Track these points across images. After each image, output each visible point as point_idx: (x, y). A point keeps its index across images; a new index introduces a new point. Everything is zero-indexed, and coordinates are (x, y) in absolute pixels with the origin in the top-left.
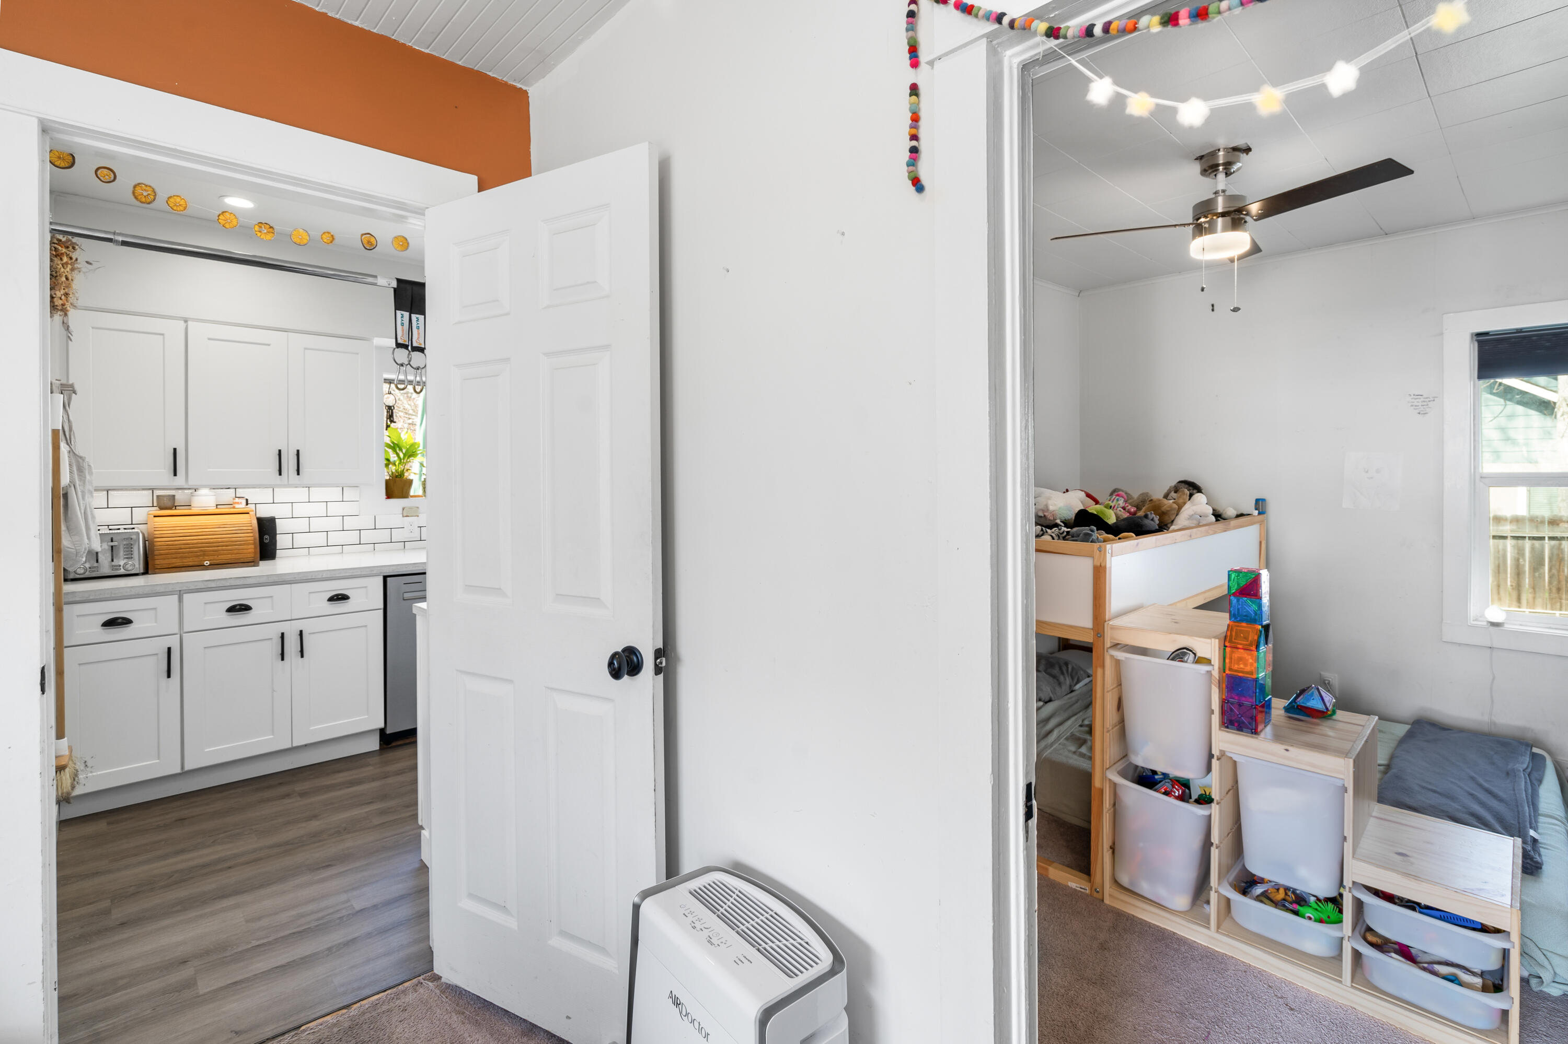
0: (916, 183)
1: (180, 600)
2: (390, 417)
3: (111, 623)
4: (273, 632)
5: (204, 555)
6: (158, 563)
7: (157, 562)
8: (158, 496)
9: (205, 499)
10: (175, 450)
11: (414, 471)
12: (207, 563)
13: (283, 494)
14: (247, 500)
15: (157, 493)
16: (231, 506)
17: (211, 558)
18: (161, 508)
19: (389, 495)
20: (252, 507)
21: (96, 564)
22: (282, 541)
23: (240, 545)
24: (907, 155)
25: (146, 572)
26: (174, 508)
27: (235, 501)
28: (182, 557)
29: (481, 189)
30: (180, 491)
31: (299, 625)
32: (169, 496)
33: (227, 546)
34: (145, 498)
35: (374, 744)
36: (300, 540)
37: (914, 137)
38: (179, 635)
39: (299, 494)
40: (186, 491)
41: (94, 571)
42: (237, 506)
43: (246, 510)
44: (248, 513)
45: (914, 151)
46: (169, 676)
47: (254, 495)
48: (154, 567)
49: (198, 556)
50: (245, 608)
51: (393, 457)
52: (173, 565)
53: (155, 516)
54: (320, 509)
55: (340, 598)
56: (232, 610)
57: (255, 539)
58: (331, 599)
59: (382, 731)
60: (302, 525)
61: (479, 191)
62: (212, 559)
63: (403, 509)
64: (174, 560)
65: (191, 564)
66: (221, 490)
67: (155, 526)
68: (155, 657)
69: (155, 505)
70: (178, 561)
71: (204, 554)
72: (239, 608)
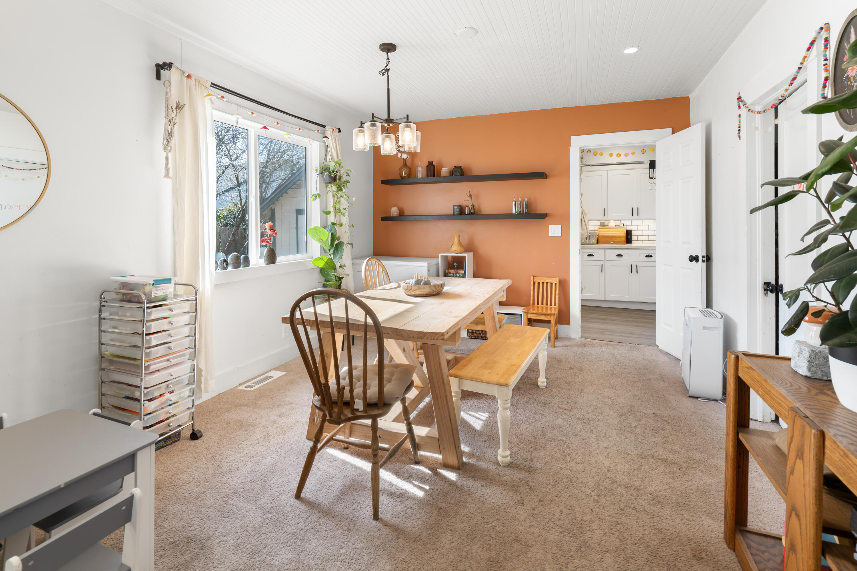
0: (740, 137)
1: (605, 252)
3: (589, 255)
6: (600, 241)
9: (612, 224)
10: (604, 209)
12: (612, 242)
13: (635, 222)
14: (624, 224)
15: (600, 222)
16: (619, 226)
20: (625, 226)
21: (586, 240)
22: (634, 238)
23: (621, 238)
24: (738, 132)
25: (597, 244)
26: (604, 226)
27: (620, 224)
28: (606, 240)
29: (673, 133)
31: (637, 263)
32: (603, 222)
33: (617, 238)
34: (597, 223)
37: (740, 127)
38: (604, 261)
39: (640, 222)
40: (607, 221)
41: (586, 242)
42: (621, 226)
43: (623, 227)
45: (739, 130)
46: (602, 272)
47: (626, 223)
50: (621, 256)
53: (599, 229)
54: (646, 228)
55: (649, 256)
56: (618, 256)
57: (625, 236)
58: (646, 256)
60: (640, 233)
61: (672, 134)
64: (604, 241)
65: (608, 242)
66: (617, 221)
67: (600, 231)
68: (599, 266)
69: (600, 225)
71: (611, 240)
72: (620, 256)
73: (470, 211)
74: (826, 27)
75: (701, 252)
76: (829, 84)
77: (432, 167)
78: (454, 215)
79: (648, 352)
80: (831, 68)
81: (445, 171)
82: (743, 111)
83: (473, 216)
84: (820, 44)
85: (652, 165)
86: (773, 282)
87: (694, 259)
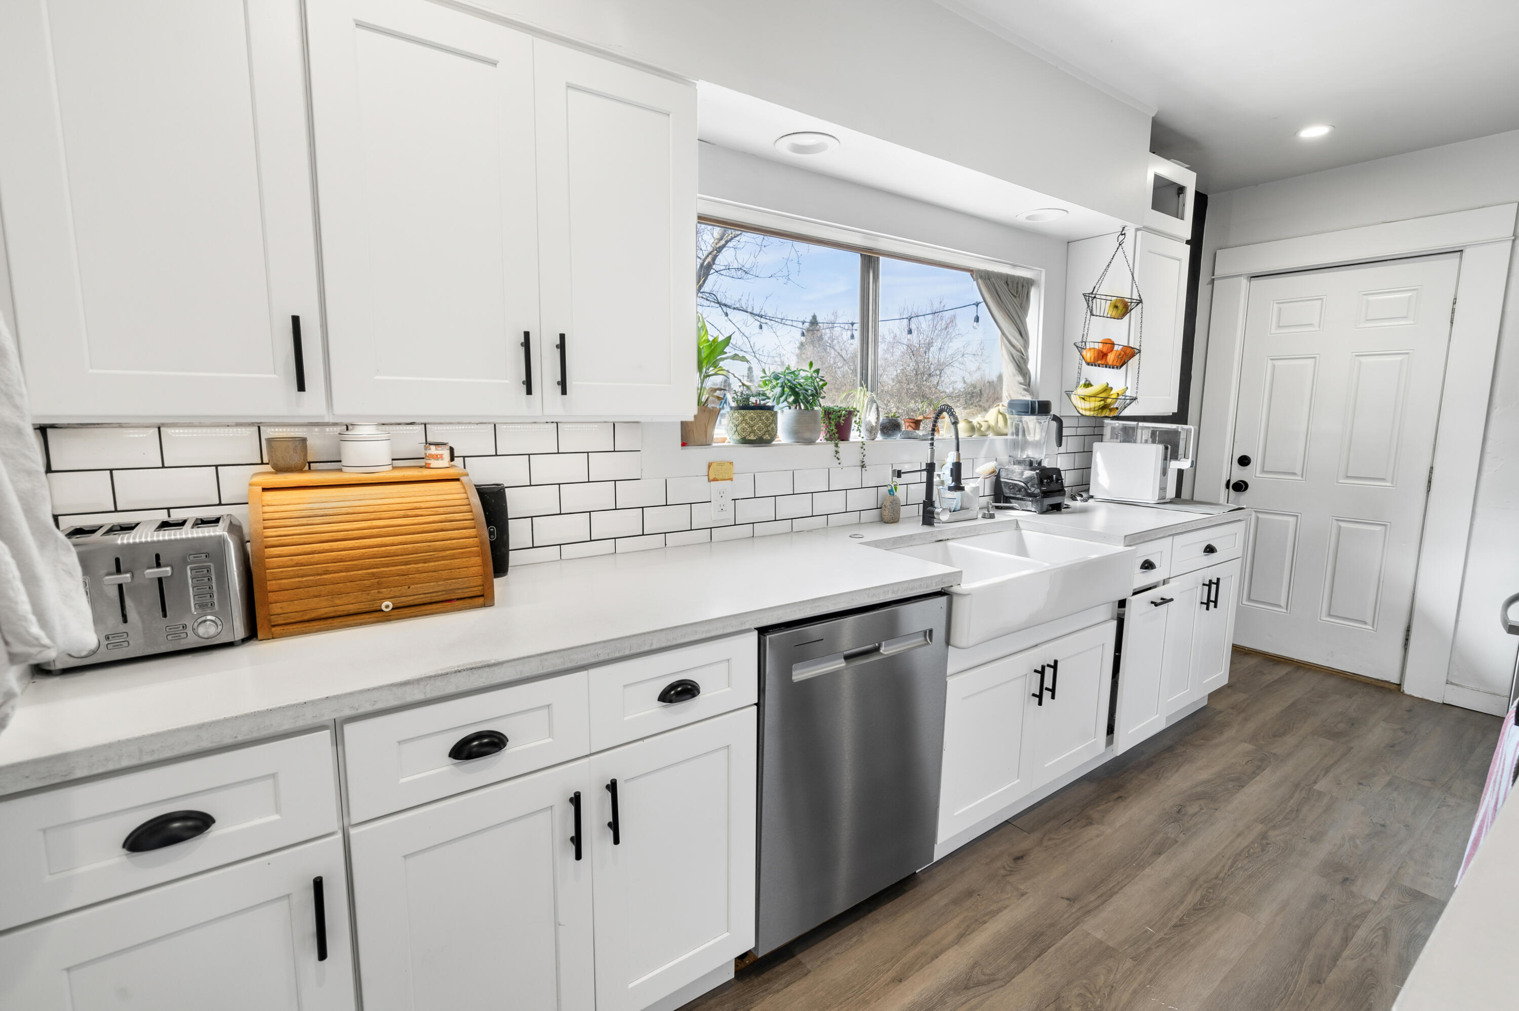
1: (338, 740)
4: (554, 794)
5: (380, 585)
6: (279, 611)
7: (276, 608)
8: (270, 441)
9: (370, 449)
10: (296, 320)
12: (387, 607)
14: (452, 450)
15: (268, 433)
16: (422, 463)
17: (396, 591)
18: (279, 470)
20: (463, 465)
21: (122, 628)
22: (516, 534)
23: (453, 557)
25: (250, 638)
26: (307, 468)
27: (428, 452)
28: (332, 594)
30: (316, 429)
32: (294, 439)
33: (425, 561)
34: (243, 445)
36: (548, 530)
38: (339, 836)
40: (327, 429)
41: (118, 645)
42: (434, 463)
43: (451, 473)
44: (458, 480)
46: (322, 954)
47: (464, 440)
48: (270, 621)
49: (364, 589)
50: (492, 743)
52: (314, 615)
53: (264, 490)
54: (573, 467)
55: (682, 693)
56: (462, 751)
57: (482, 543)
58: (665, 697)
60: (547, 500)
62: (397, 594)
63: (709, 467)
64: (313, 603)
65: (352, 608)
66: (398, 427)
67: (267, 516)
68: (285, 903)
69: (266, 460)
70: (324, 604)
71: (380, 582)
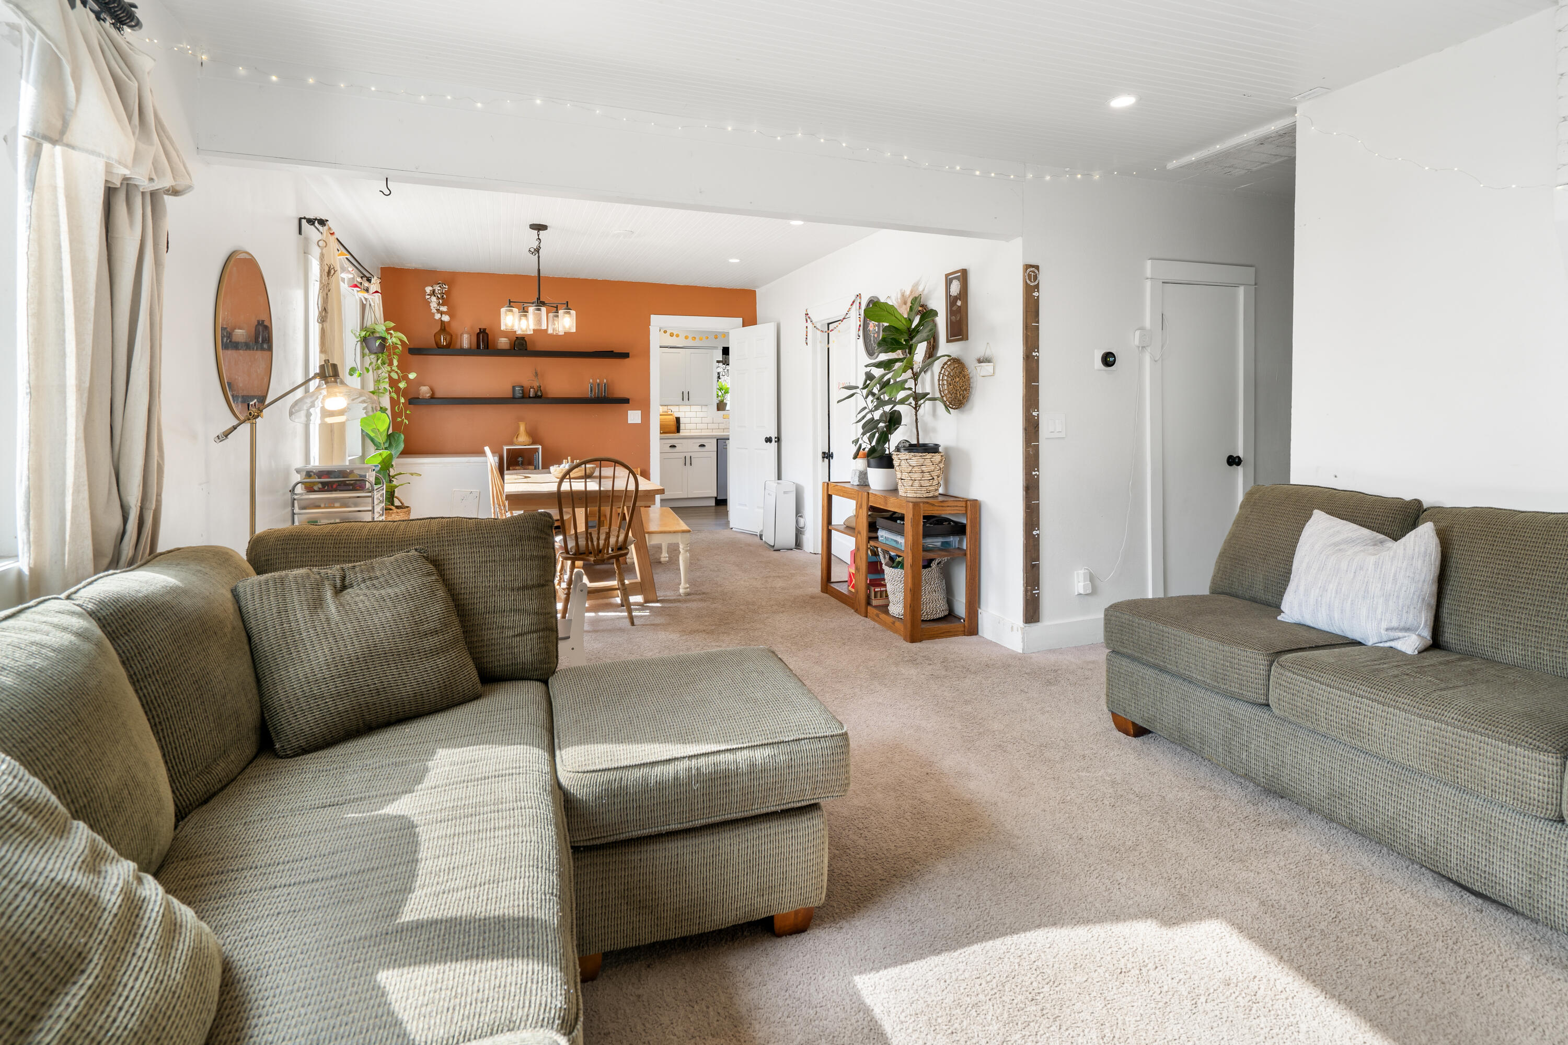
2: (719, 377)
4: (683, 455)
11: (728, 400)
13: (683, 408)
14: (672, 411)
19: (718, 409)
20: (673, 414)
22: (682, 426)
31: (690, 454)
35: (713, 503)
36: (688, 426)
37: (807, 336)
39: (687, 408)
43: (671, 415)
45: (807, 338)
47: (674, 409)
51: (720, 394)
54: (693, 414)
55: (702, 446)
57: (675, 425)
59: (716, 498)
60: (686, 420)
63: (723, 415)
72: (673, 446)
73: (536, 394)
74: (859, 296)
75: (774, 435)
76: (861, 328)
77: (485, 335)
78: (514, 398)
79: (722, 534)
80: (862, 320)
81: (503, 342)
82: (809, 324)
83: (539, 400)
84: (856, 305)
85: (726, 351)
86: (827, 451)
87: (769, 440)
